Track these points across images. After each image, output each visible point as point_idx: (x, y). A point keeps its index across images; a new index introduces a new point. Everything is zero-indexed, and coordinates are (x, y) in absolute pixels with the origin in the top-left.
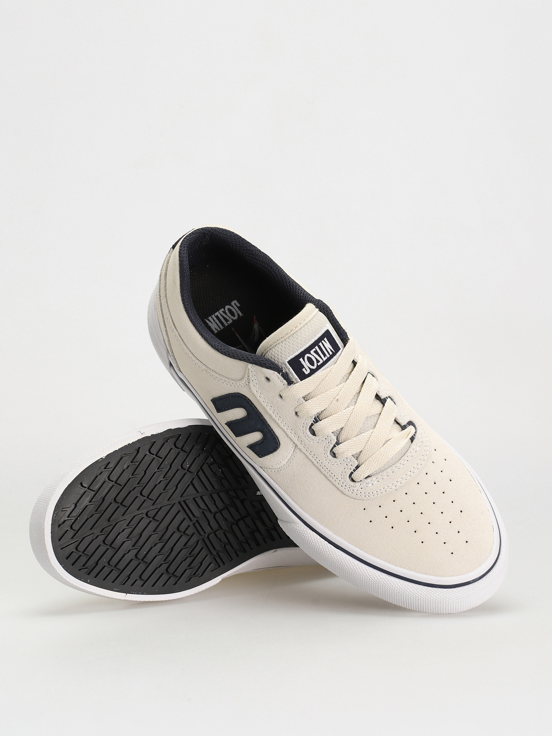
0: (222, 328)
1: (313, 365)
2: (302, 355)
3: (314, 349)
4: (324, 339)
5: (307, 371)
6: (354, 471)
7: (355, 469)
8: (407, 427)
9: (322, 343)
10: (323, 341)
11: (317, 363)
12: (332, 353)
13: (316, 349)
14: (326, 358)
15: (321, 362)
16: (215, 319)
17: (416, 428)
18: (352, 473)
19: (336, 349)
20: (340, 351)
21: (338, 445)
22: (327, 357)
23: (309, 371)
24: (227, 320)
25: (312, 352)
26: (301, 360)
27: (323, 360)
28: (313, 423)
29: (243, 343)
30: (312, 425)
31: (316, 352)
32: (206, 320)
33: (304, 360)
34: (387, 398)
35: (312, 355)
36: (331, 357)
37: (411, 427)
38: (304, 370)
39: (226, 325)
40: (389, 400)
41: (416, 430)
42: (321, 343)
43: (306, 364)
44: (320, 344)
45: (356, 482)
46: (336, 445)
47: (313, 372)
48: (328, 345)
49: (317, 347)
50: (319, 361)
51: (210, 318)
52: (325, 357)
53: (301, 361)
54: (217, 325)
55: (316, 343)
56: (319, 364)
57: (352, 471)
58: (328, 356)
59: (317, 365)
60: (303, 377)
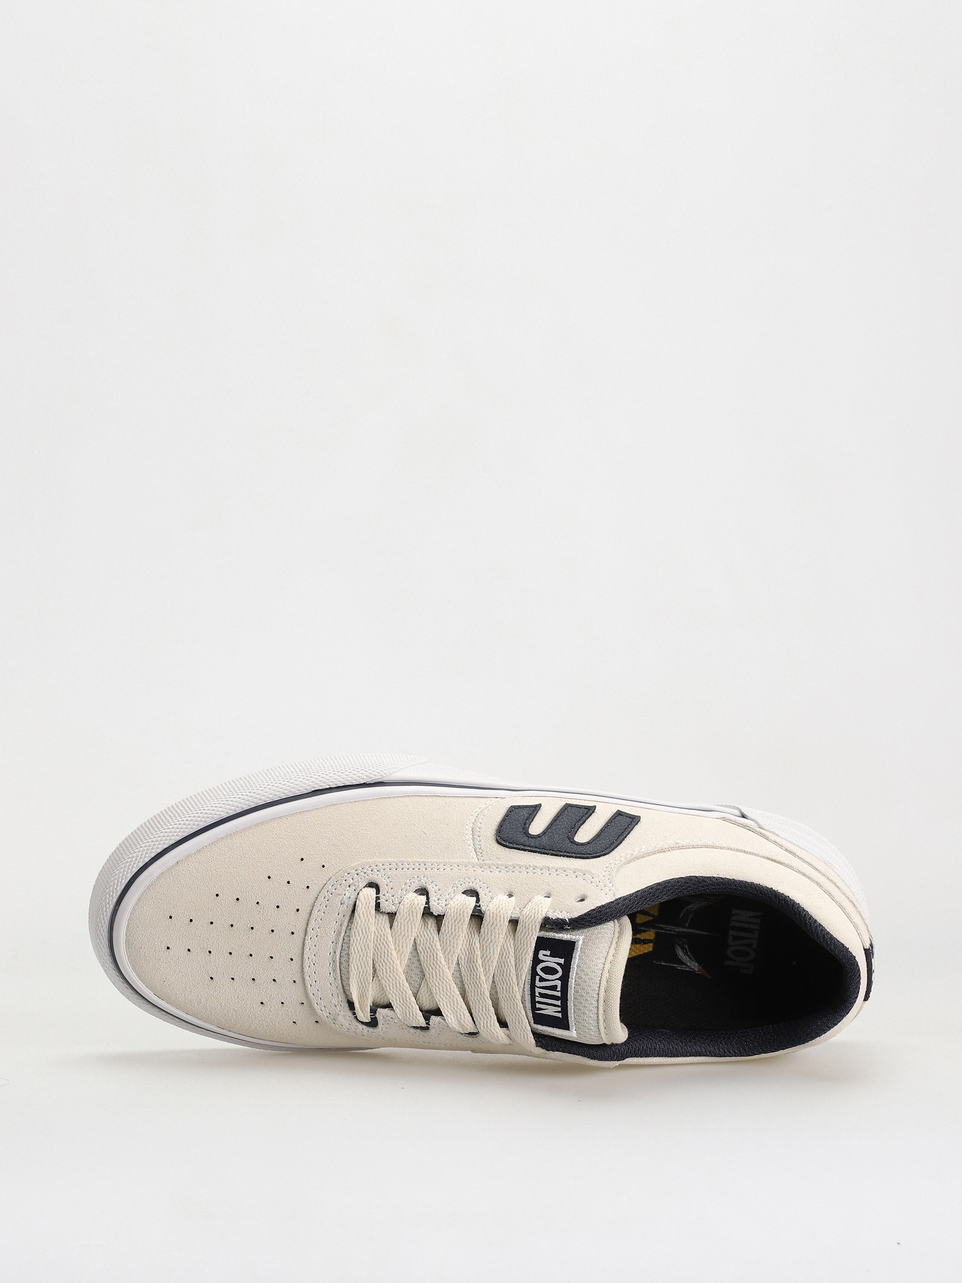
0: (732, 924)
1: (542, 969)
2: (566, 968)
3: (559, 989)
4: (560, 1014)
5: (543, 955)
6: (378, 898)
7: (379, 901)
8: (372, 1014)
9: (558, 1006)
10: (560, 1010)
11: (541, 976)
12: (537, 1007)
13: (558, 991)
14: (537, 994)
15: (538, 983)
16: (752, 926)
17: (362, 1023)
18: (378, 892)
19: (539, 1019)
20: (532, 1021)
21: (424, 908)
22: (537, 996)
23: (541, 957)
24: (736, 938)
25: (559, 983)
26: (562, 961)
27: (538, 987)
28: (478, 904)
29: (690, 930)
30: (478, 900)
31: (554, 988)
32: (758, 914)
33: (558, 964)
34: (426, 1023)
35: (555, 980)
36: (533, 1002)
37: (368, 1020)
38: (548, 953)
39: (732, 933)
40: (422, 1022)
41: (358, 1020)
42: (560, 1005)
43: (552, 962)
44: (559, 1003)
45: (364, 887)
46: (427, 906)
47: (536, 961)
48: (550, 1011)
49: (559, 994)
50: (540, 981)
51: (759, 921)
52: (539, 993)
53: (561, 959)
54: (742, 922)
55: (564, 998)
56: (538, 978)
57: (380, 895)
58: (537, 999)
59: (539, 975)
60: (542, 944)
